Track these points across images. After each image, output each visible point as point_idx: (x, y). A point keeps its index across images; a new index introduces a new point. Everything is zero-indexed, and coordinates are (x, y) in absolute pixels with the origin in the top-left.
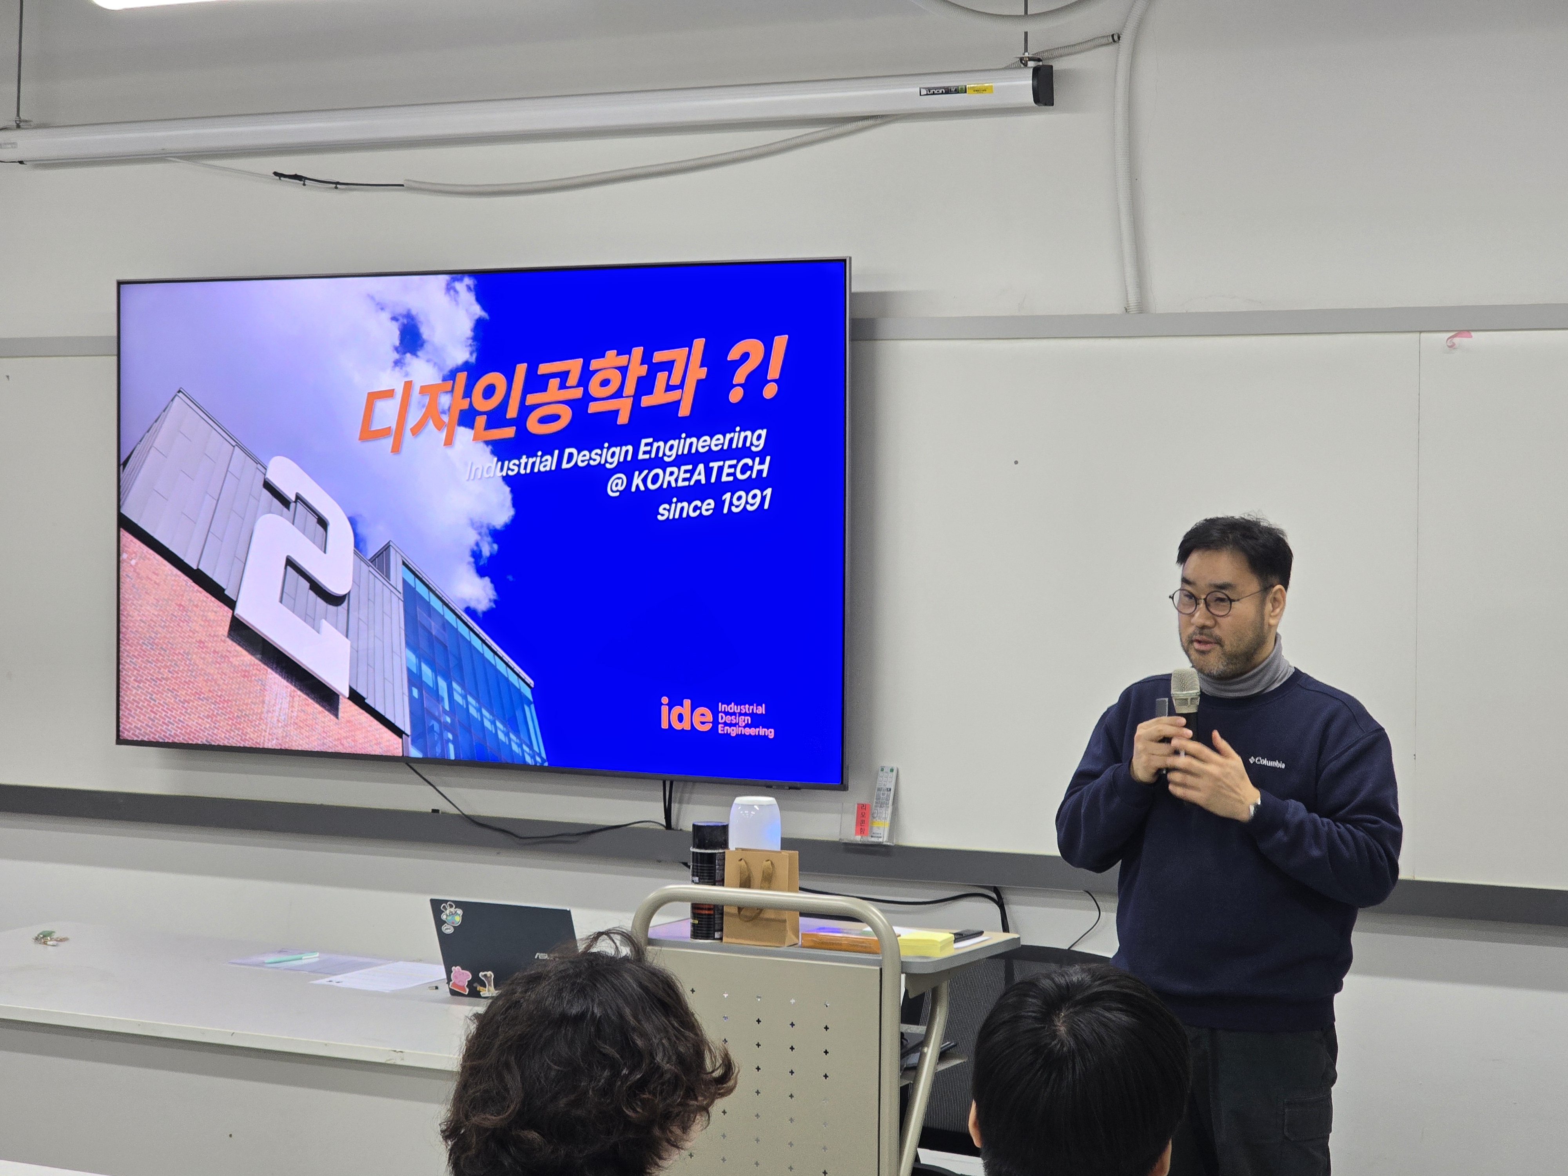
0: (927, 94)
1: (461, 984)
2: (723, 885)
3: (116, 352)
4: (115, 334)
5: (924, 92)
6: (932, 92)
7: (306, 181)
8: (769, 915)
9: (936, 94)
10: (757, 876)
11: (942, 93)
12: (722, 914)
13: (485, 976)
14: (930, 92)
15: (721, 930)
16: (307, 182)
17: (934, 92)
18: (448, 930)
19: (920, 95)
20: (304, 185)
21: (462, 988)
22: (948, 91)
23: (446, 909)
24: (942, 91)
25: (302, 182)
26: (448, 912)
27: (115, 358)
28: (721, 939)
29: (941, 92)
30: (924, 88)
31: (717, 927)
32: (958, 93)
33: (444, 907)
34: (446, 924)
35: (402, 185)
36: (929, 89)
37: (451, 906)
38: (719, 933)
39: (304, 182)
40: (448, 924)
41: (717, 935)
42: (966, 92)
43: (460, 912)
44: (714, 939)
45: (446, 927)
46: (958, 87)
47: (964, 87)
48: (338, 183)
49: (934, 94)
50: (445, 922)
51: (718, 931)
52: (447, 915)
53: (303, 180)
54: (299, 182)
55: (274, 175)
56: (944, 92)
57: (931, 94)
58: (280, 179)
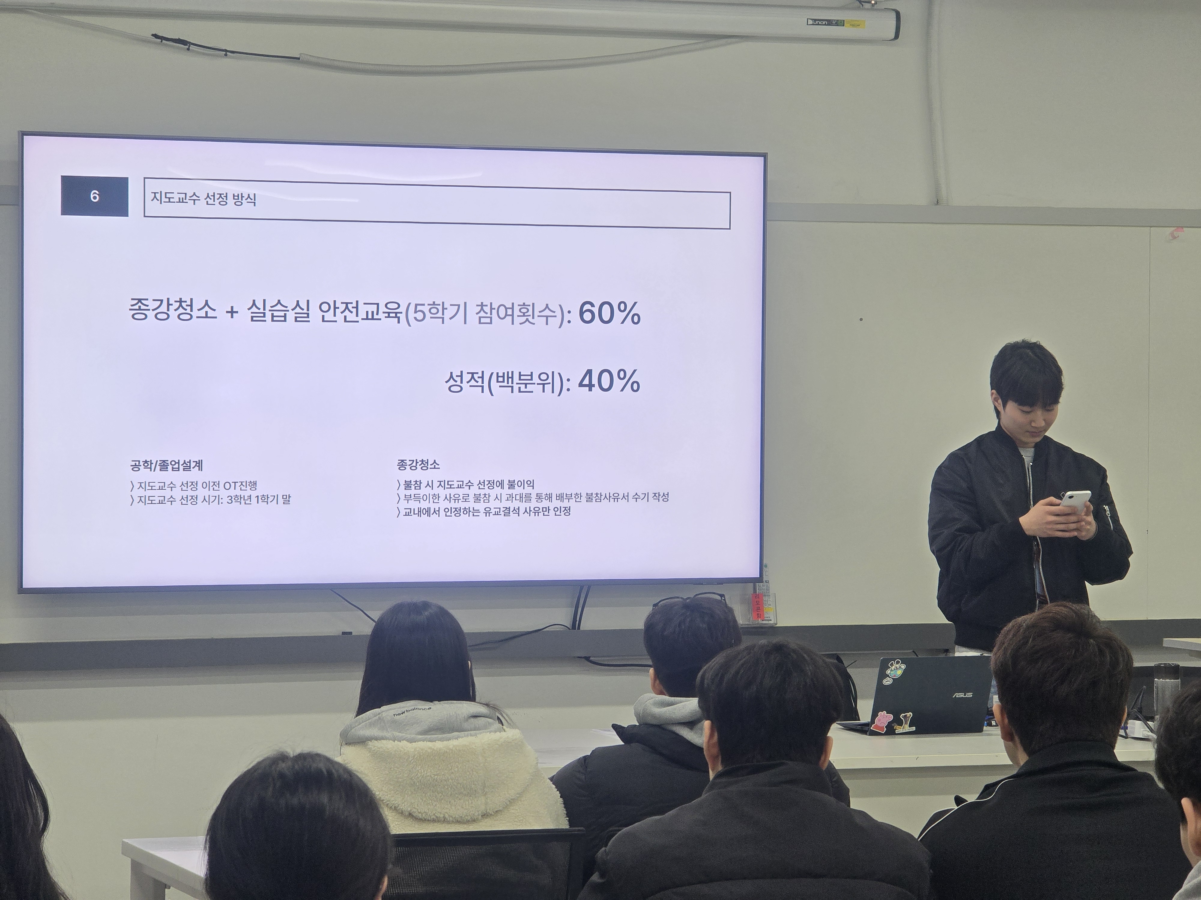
1: (881, 725)
5: (810, 22)
7: (191, 45)
9: (820, 25)
11: (825, 25)
13: (905, 717)
16: (192, 47)
18: (887, 682)
19: (807, 24)
20: (188, 49)
21: (882, 728)
23: (892, 665)
24: (825, 23)
25: (187, 47)
26: (893, 667)
30: (810, 19)
32: (838, 25)
34: (888, 678)
35: (298, 58)
36: (815, 20)
37: (897, 662)
39: (189, 46)
40: (890, 678)
42: (843, 25)
43: (903, 666)
45: (887, 680)
46: (838, 20)
47: (843, 21)
48: (226, 51)
49: (818, 24)
50: (888, 676)
53: (188, 44)
54: (182, 46)
55: (153, 37)
56: (827, 24)
57: (816, 25)
58: (161, 42)
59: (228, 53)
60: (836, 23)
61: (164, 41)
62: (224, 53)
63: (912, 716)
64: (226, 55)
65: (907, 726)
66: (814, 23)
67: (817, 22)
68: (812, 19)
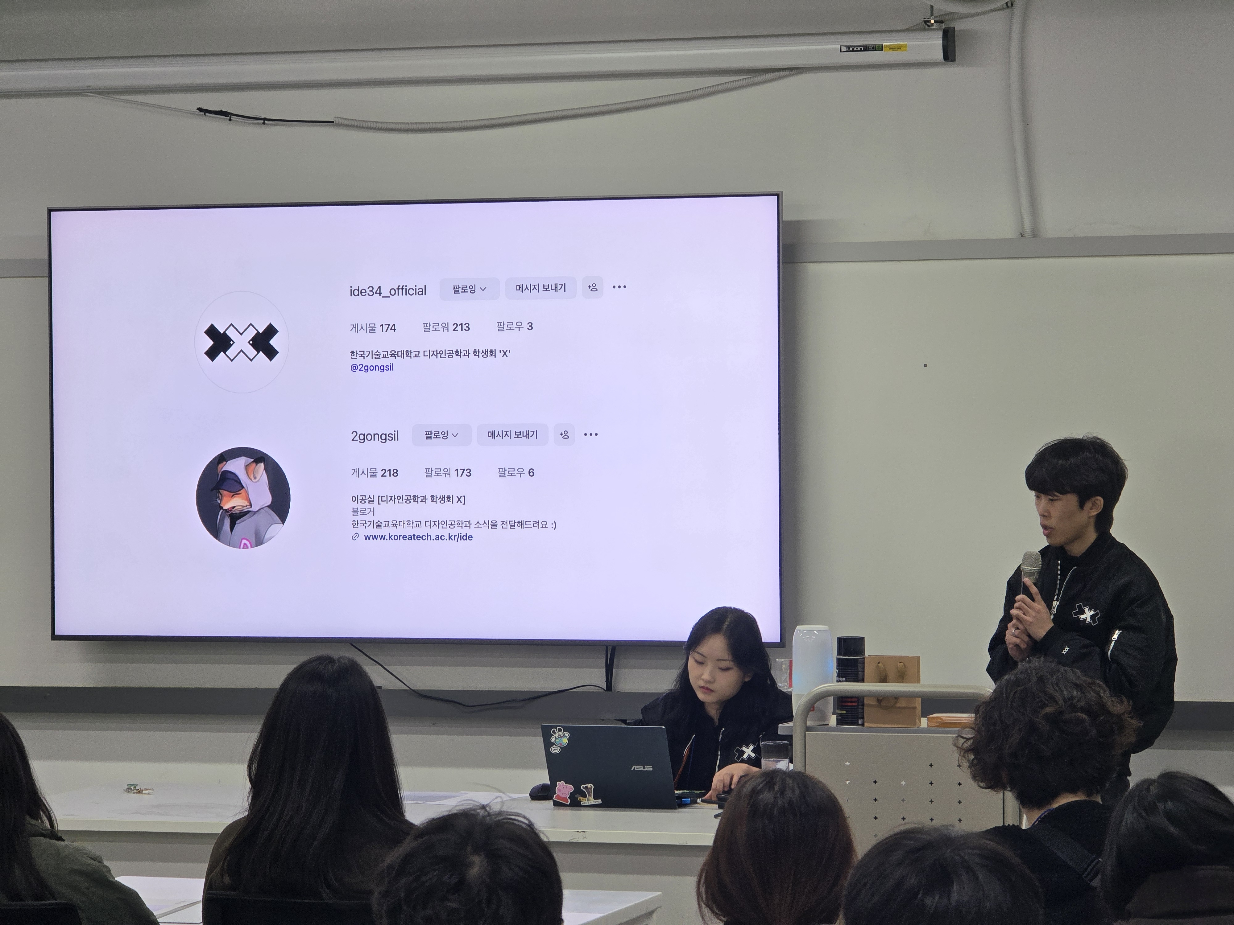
0: (847, 51)
1: (564, 796)
2: (864, 682)
3: (47, 274)
4: (46, 257)
5: (844, 49)
6: (851, 49)
7: (232, 116)
8: (901, 703)
9: (855, 51)
10: (891, 674)
11: (861, 50)
12: (863, 705)
13: (586, 787)
14: (849, 49)
15: (863, 718)
16: (233, 118)
17: (853, 49)
18: (556, 750)
19: (841, 52)
20: (230, 120)
21: (565, 799)
22: (866, 48)
23: (555, 733)
24: (861, 49)
25: (229, 118)
26: (557, 735)
27: (47, 279)
28: (863, 725)
29: (859, 49)
30: (843, 46)
31: (860, 716)
32: (875, 50)
33: (554, 732)
34: (554, 746)
35: (333, 122)
36: (849, 47)
37: (560, 730)
38: (861, 720)
39: (230, 117)
40: (556, 746)
41: (860, 722)
42: (882, 50)
43: (567, 734)
44: (858, 725)
45: (554, 748)
46: (875, 45)
47: (881, 45)
48: (265, 119)
49: (853, 51)
50: (554, 744)
51: (861, 718)
52: (556, 738)
53: (229, 115)
54: (224, 117)
55: (198, 111)
56: (862, 49)
57: (851, 51)
58: (205, 115)
59: (266, 122)
60: (873, 48)
61: (207, 114)
62: (262, 121)
63: (593, 788)
64: (264, 123)
65: (592, 798)
66: (848, 50)
67: (850, 49)
68: (846, 46)
